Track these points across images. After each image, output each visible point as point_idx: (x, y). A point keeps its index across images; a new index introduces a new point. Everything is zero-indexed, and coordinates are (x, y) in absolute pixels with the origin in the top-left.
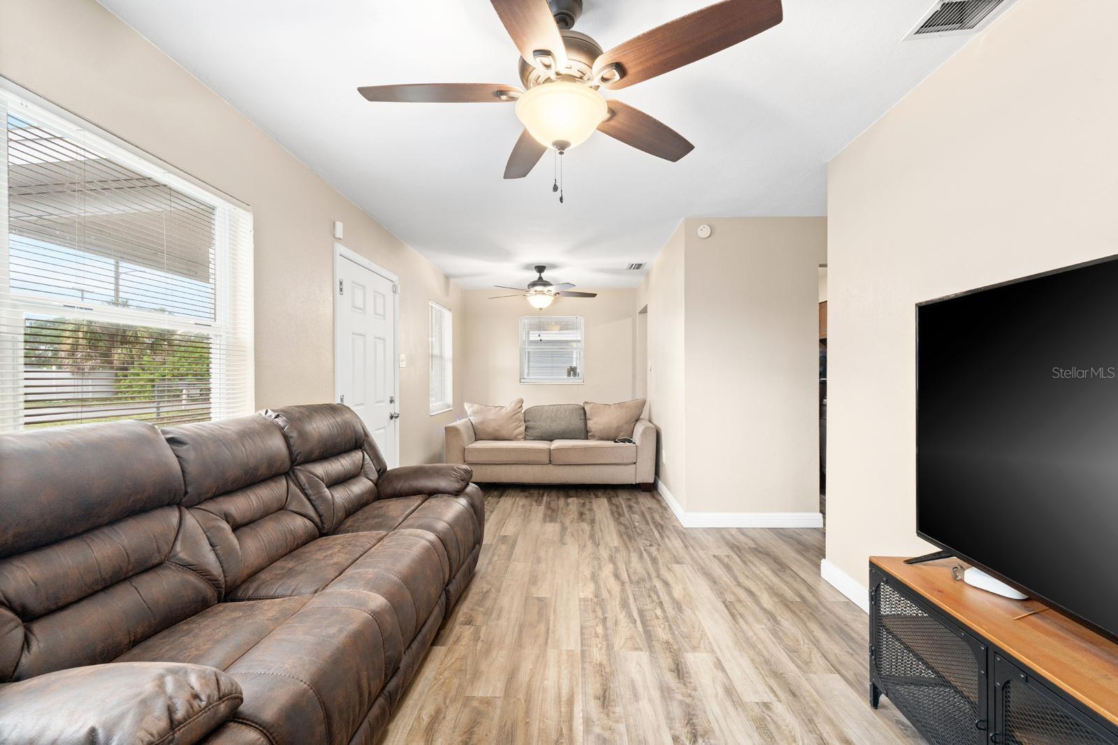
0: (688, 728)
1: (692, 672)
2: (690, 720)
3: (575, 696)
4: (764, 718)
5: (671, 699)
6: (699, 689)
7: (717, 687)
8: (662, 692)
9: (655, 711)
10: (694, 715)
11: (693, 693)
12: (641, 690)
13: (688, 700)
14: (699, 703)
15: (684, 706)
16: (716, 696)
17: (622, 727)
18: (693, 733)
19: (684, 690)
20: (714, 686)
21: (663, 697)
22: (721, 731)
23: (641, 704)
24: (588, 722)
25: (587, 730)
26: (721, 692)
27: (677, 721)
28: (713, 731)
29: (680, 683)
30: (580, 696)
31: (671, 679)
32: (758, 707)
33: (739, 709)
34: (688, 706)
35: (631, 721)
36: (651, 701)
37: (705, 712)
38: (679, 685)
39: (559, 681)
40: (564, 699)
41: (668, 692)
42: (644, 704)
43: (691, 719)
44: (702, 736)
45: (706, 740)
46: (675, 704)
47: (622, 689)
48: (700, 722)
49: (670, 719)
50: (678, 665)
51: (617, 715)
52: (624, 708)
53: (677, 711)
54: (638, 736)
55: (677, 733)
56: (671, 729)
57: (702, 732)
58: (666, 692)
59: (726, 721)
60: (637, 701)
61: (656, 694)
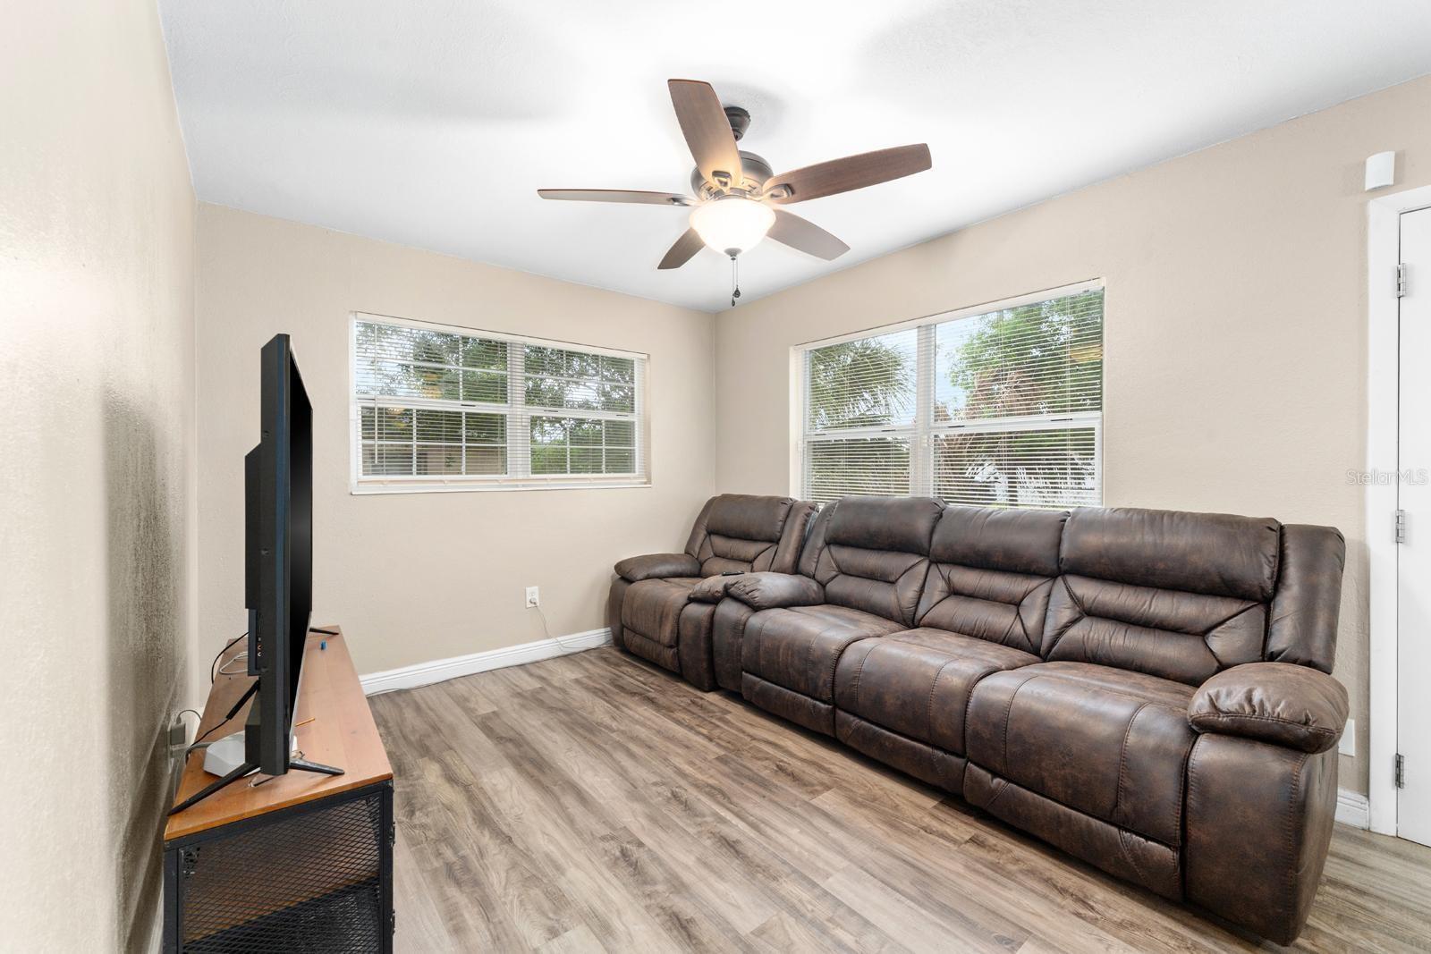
0: (633, 859)
1: (665, 935)
2: (636, 869)
3: (758, 834)
4: (555, 913)
5: (667, 881)
6: (643, 911)
7: (622, 928)
8: (683, 884)
9: (674, 859)
10: (634, 875)
11: (648, 902)
12: (704, 872)
13: (648, 889)
14: (635, 892)
15: (649, 879)
16: (618, 912)
17: (692, 830)
18: (626, 857)
19: (659, 900)
20: (627, 928)
21: (677, 878)
22: (601, 873)
23: (693, 858)
24: (723, 820)
25: (716, 814)
26: (616, 923)
27: (648, 860)
28: (609, 868)
29: (670, 908)
30: (752, 835)
31: (685, 908)
32: (565, 925)
33: (586, 909)
34: (645, 883)
35: (689, 839)
36: (687, 867)
37: (624, 884)
38: (669, 904)
39: (789, 837)
40: (762, 825)
41: (675, 887)
42: (690, 860)
43: (634, 869)
44: (617, 859)
45: (612, 857)
46: (660, 878)
47: (725, 864)
48: (625, 871)
49: (655, 859)
50: (689, 936)
51: (705, 837)
52: (704, 846)
53: (654, 870)
54: (673, 831)
55: (641, 850)
56: (650, 850)
57: (619, 862)
58: (678, 886)
59: (599, 887)
60: (698, 859)
61: (687, 877)
